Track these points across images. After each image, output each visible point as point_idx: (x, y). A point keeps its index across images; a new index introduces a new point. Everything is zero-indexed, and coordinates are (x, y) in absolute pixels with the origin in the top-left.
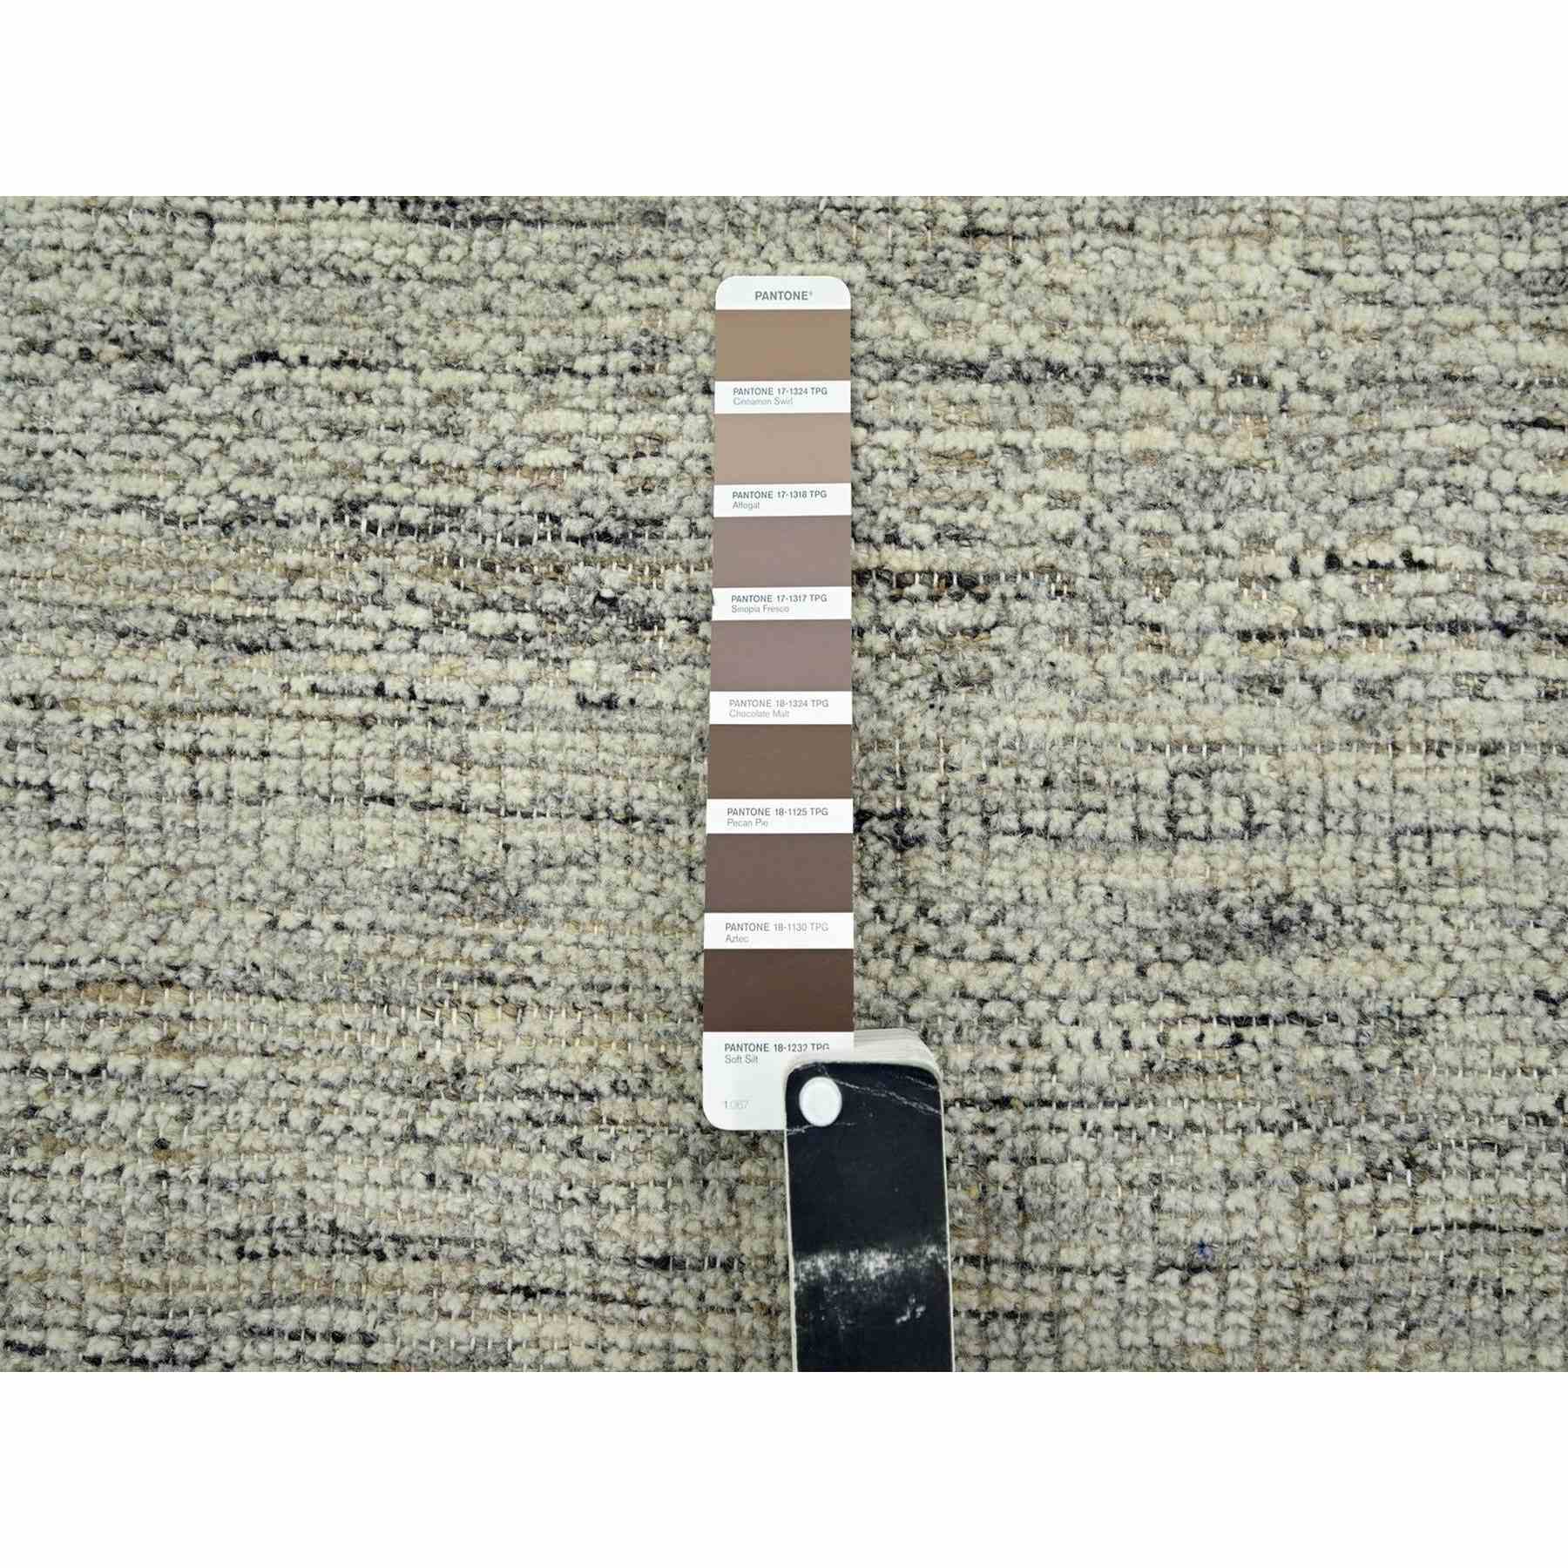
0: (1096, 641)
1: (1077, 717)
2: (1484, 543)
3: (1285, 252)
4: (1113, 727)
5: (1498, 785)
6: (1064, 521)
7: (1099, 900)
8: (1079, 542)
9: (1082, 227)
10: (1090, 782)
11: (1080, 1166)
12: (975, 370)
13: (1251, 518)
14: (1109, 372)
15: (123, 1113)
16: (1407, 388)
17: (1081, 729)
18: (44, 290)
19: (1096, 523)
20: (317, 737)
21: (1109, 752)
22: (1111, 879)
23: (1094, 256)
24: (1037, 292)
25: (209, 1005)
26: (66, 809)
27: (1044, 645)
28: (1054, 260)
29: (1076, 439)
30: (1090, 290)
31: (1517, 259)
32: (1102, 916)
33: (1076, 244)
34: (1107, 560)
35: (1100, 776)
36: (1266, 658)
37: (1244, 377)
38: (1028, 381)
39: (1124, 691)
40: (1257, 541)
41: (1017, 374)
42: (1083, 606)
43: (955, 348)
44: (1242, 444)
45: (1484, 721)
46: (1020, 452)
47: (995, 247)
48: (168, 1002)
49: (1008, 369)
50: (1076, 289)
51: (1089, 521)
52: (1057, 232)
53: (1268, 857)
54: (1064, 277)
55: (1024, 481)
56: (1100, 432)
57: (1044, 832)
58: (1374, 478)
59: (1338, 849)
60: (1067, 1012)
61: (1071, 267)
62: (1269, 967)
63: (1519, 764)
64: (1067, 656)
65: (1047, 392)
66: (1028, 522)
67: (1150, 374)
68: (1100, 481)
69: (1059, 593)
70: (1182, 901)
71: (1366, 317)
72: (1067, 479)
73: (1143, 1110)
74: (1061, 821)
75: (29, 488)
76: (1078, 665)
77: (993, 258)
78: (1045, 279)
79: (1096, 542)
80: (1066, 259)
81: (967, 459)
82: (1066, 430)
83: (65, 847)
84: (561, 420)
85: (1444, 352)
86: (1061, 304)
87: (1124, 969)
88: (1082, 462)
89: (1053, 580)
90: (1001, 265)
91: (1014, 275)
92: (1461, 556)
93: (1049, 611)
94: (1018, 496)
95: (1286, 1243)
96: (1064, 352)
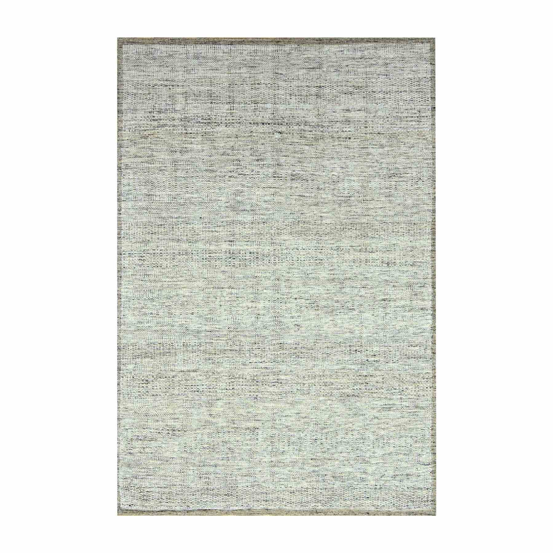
0: (267, 174)
1: (268, 170)
2: (246, 179)
3: (256, 194)
5: (246, 167)
6: (269, 180)
12: (274, 188)
13: (259, 180)
15: (319, 151)
16: (250, 187)
20: (309, 170)
25: (314, 157)
26: (322, 166)
35: (267, 167)
36: (258, 173)
37: (259, 187)
40: (258, 179)
43: (275, 189)
45: (247, 170)
48: (317, 157)
53: (258, 163)
58: (252, 182)
59: (254, 164)
62: (259, 158)
63: (245, 168)
67: (265, 188)
70: (263, 161)
71: (252, 191)
72: (269, 182)
77: (272, 194)
81: (274, 183)
83: (322, 164)
84: (296, 185)
85: (248, 189)
92: (248, 178)
93: (270, 176)
96: (269, 189)
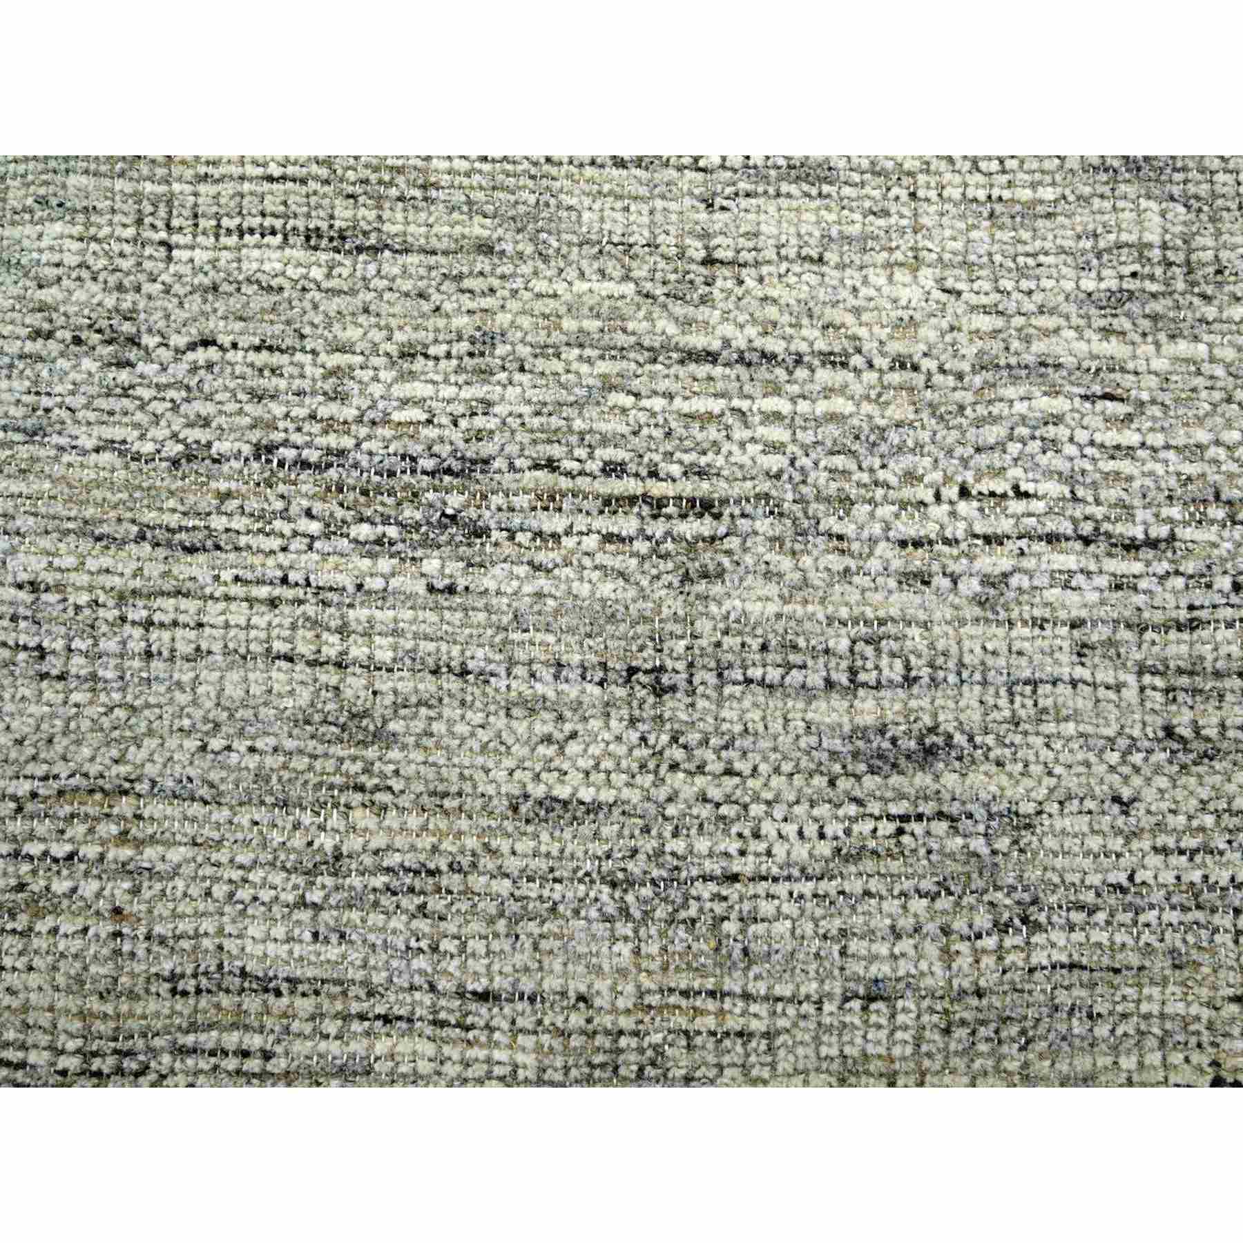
0: (798, 547)
1: (785, 600)
2: (1069, 479)
3: (927, 276)
4: (810, 608)
5: (1082, 650)
6: (775, 462)
7: (801, 731)
8: (785, 477)
9: (787, 258)
10: (795, 647)
11: (788, 924)
12: (711, 357)
13: (907, 461)
14: (806, 359)
15: (89, 888)
16: (1015, 372)
17: (787, 609)
18: (49, 295)
19: (798, 464)
20: (239, 613)
21: (808, 625)
22: (810, 716)
23: (795, 279)
24: (755, 303)
25: (154, 809)
26: (54, 665)
27: (761, 549)
28: (767, 280)
29: (784, 406)
30: (792, 302)
31: (1089, 284)
32: (803, 743)
33: (783, 270)
34: (805, 490)
35: (801, 643)
36: (918, 561)
37: (901, 363)
38: (749, 365)
39: (817, 582)
40: (911, 477)
41: (741, 360)
42: (788, 522)
43: (698, 341)
44: (900, 410)
45: (1073, 604)
46: (744, 414)
47: (726, 272)
48: (125, 806)
49: (735, 356)
50: (783, 302)
51: (792, 462)
52: (769, 262)
53: (921, 701)
54: (774, 293)
55: (747, 434)
56: (800, 401)
57: (762, 683)
58: (992, 434)
59: (971, 695)
60: (779, 812)
61: (779, 286)
62: (923, 780)
63: (1097, 635)
64: (778, 558)
65: (763, 373)
66: (749, 463)
67: (832, 360)
68: (800, 435)
69: (772, 513)
70: (859, 732)
71: (985, 323)
72: (778, 433)
73: (834, 883)
74: (774, 675)
75: (32, 434)
76: (785, 564)
77: (724, 280)
78: (760, 294)
79: (797, 477)
80: (776, 280)
81: (707, 418)
82: (776, 399)
83: (51, 692)
84: (419, 389)
85: (1038, 347)
86: (772, 312)
87: (820, 781)
88: (787, 421)
89: (767, 504)
90: (730, 284)
91: (739, 291)
92: (1054, 488)
93: (764, 525)
94: (742, 445)
95: (937, 978)
96: (774, 345)
